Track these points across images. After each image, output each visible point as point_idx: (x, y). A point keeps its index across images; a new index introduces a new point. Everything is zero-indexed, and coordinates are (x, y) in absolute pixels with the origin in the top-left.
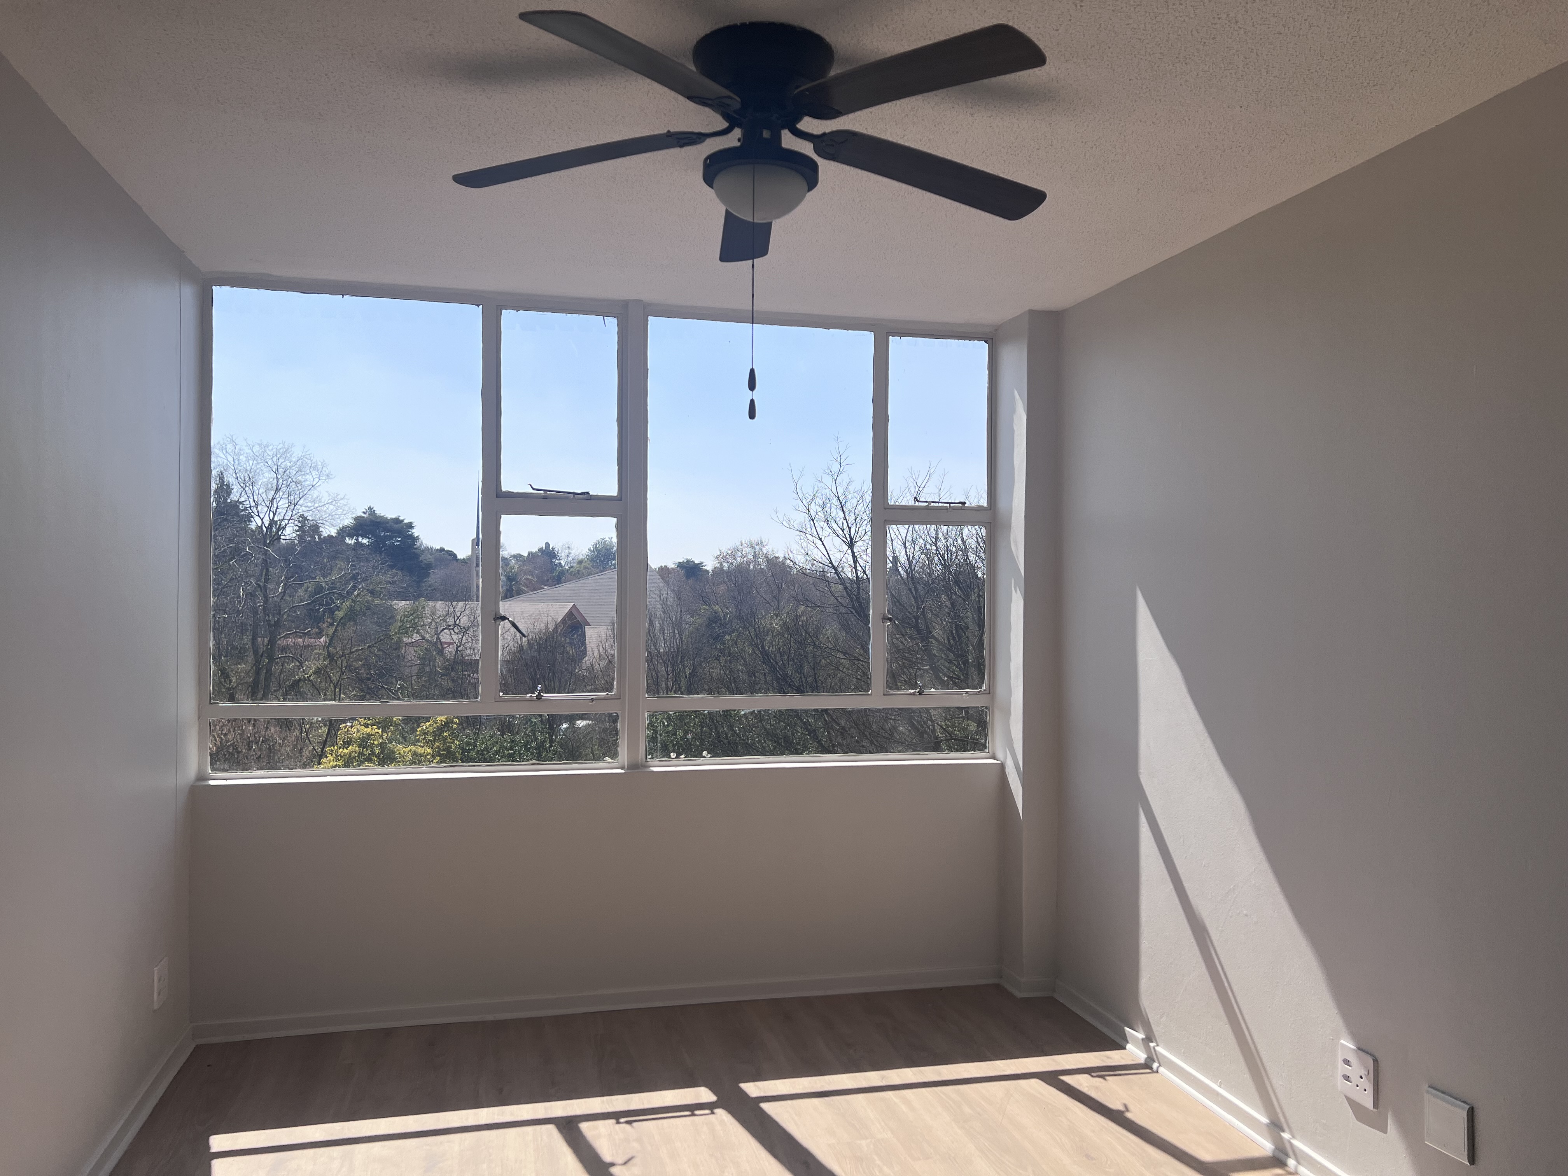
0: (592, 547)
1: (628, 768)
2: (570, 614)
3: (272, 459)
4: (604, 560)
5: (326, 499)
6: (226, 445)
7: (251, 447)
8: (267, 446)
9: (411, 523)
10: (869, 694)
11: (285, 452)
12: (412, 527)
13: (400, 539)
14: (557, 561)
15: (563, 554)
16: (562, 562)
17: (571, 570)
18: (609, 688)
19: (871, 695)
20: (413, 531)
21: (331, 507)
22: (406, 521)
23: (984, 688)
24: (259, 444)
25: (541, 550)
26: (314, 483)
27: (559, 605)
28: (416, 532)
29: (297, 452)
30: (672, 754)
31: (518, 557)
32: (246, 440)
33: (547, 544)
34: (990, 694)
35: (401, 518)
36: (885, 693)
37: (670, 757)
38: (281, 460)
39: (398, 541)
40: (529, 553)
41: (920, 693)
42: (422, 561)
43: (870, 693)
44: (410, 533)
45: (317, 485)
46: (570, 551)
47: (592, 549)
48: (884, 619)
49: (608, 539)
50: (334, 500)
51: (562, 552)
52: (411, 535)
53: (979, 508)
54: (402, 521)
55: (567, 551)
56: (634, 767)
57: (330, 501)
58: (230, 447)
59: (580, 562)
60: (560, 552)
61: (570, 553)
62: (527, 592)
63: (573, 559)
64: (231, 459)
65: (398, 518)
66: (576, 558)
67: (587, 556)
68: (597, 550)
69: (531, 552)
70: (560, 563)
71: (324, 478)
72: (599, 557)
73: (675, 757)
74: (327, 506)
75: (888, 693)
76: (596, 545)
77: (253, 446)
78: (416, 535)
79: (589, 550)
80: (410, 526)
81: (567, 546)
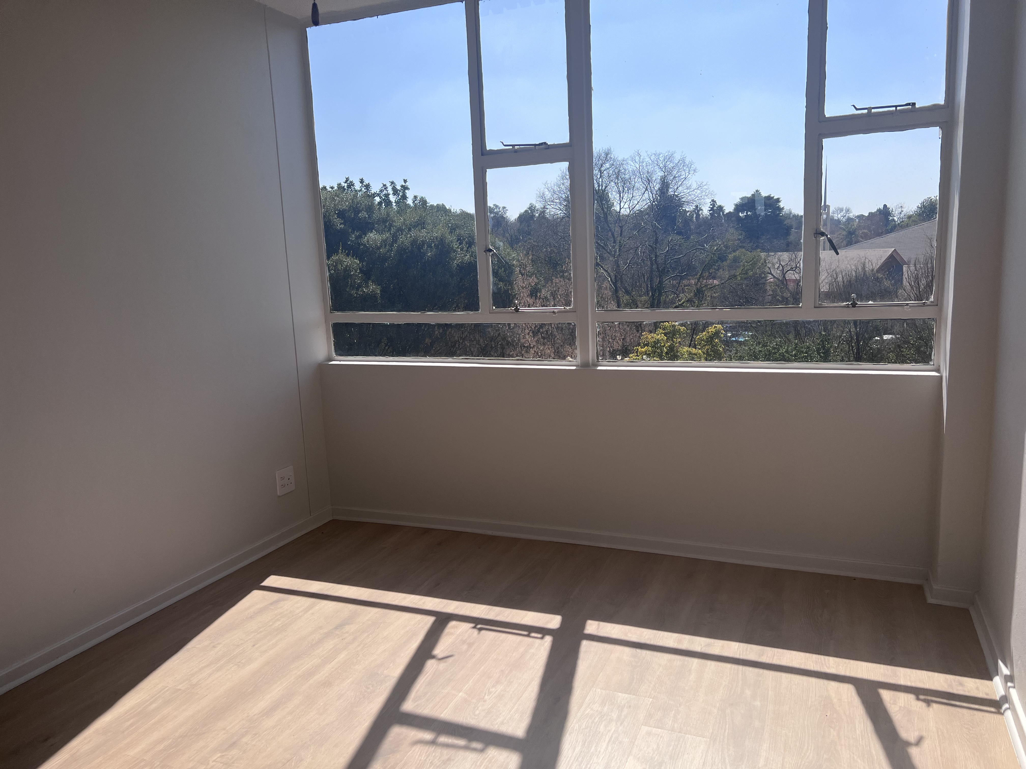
0: (920, 205)
1: (581, 367)
2: (891, 257)
3: (662, 163)
4: (930, 214)
5: (694, 186)
6: (635, 157)
7: (650, 156)
8: (660, 155)
9: (778, 199)
10: (799, 307)
11: (670, 158)
12: (779, 202)
13: (770, 211)
14: (891, 218)
15: (897, 212)
16: (896, 219)
17: (902, 223)
18: (568, 303)
19: (801, 307)
20: (780, 204)
21: (699, 192)
22: (775, 198)
23: (932, 299)
24: (654, 154)
25: (879, 210)
26: (686, 177)
27: (883, 250)
28: (782, 205)
29: (677, 157)
30: (618, 357)
31: (861, 217)
32: (647, 152)
33: (885, 206)
34: (937, 305)
35: (772, 196)
36: (817, 305)
37: (616, 359)
38: (668, 163)
39: (769, 212)
40: (869, 213)
41: (854, 305)
42: (785, 225)
43: (800, 305)
44: (778, 205)
45: (688, 177)
46: (902, 209)
47: (920, 206)
48: (816, 233)
49: (934, 198)
50: (699, 187)
51: (896, 211)
52: (779, 207)
53: (935, 108)
54: (773, 197)
55: (900, 210)
56: (585, 365)
57: (698, 187)
58: (637, 159)
59: (910, 217)
60: (894, 210)
61: (902, 211)
62: (862, 241)
63: (904, 216)
64: (638, 166)
65: (770, 196)
66: (907, 214)
67: (915, 212)
68: (923, 207)
69: (871, 213)
70: (894, 220)
71: (692, 172)
72: (926, 212)
73: (620, 359)
74: (696, 191)
75: (820, 306)
76: (924, 203)
77: (651, 156)
78: (782, 206)
79: (918, 207)
80: (778, 200)
81: (900, 206)
